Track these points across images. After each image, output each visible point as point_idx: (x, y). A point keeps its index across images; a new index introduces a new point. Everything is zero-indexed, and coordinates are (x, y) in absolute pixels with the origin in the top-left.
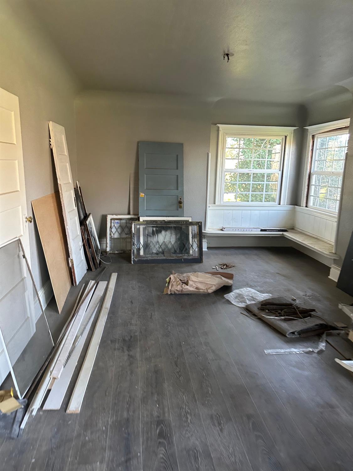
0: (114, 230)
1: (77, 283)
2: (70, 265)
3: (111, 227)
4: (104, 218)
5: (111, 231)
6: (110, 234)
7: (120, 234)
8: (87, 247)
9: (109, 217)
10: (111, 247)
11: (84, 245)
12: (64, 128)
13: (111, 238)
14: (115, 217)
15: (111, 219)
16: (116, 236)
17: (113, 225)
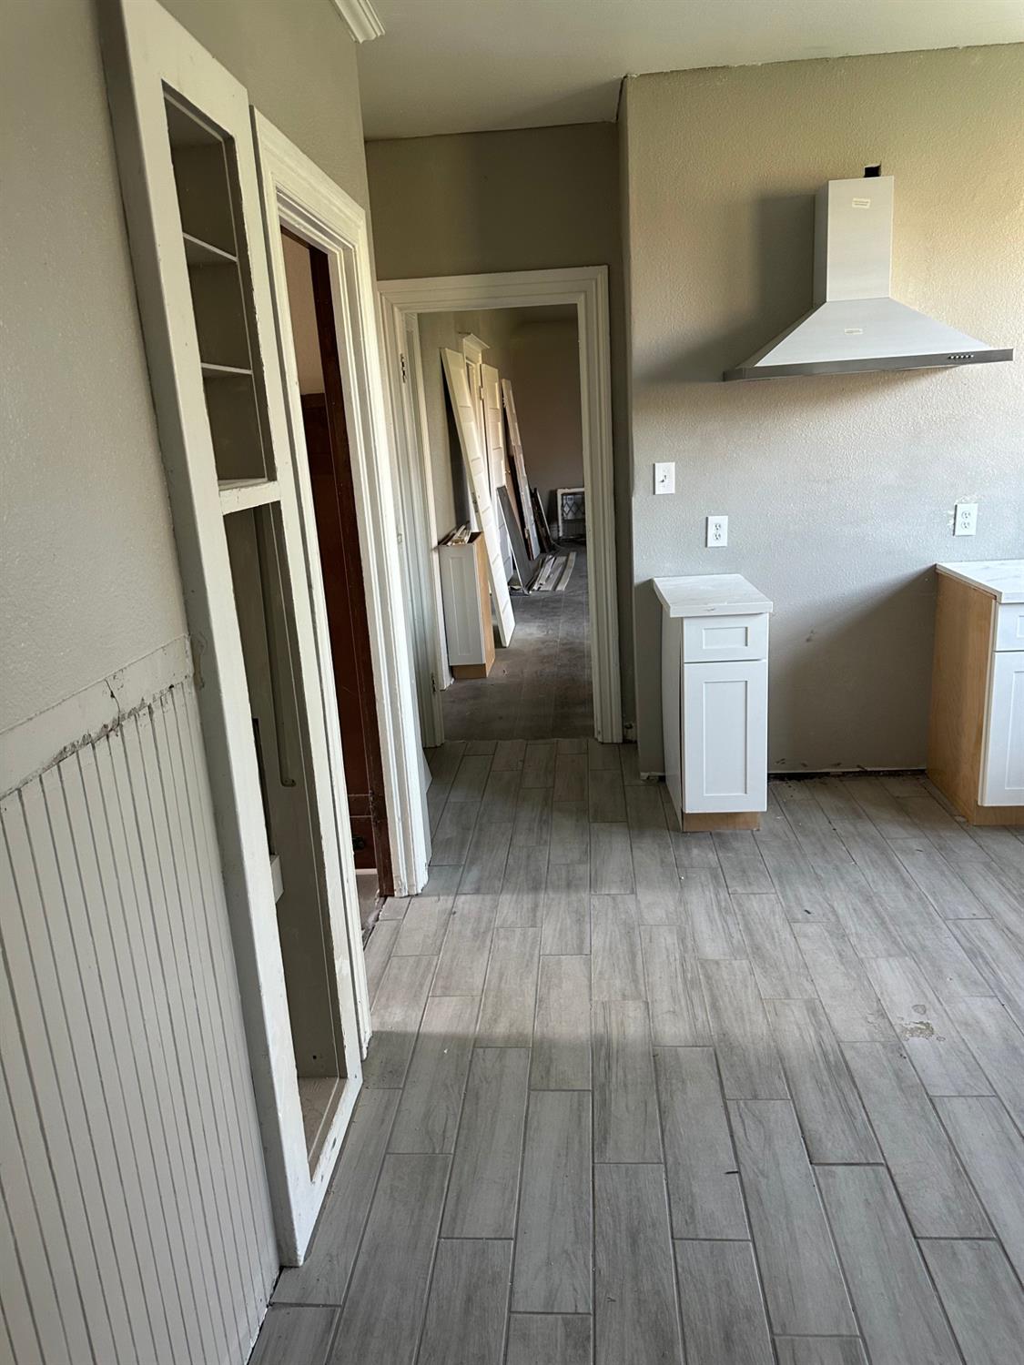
0: (566, 509)
1: (535, 557)
2: (527, 536)
3: (563, 506)
4: (553, 495)
5: (563, 511)
6: (562, 515)
7: (575, 514)
8: (538, 523)
9: (560, 492)
10: (564, 531)
11: (535, 521)
12: (497, 370)
13: (563, 519)
14: (567, 491)
15: (563, 495)
16: (570, 517)
17: (565, 502)
